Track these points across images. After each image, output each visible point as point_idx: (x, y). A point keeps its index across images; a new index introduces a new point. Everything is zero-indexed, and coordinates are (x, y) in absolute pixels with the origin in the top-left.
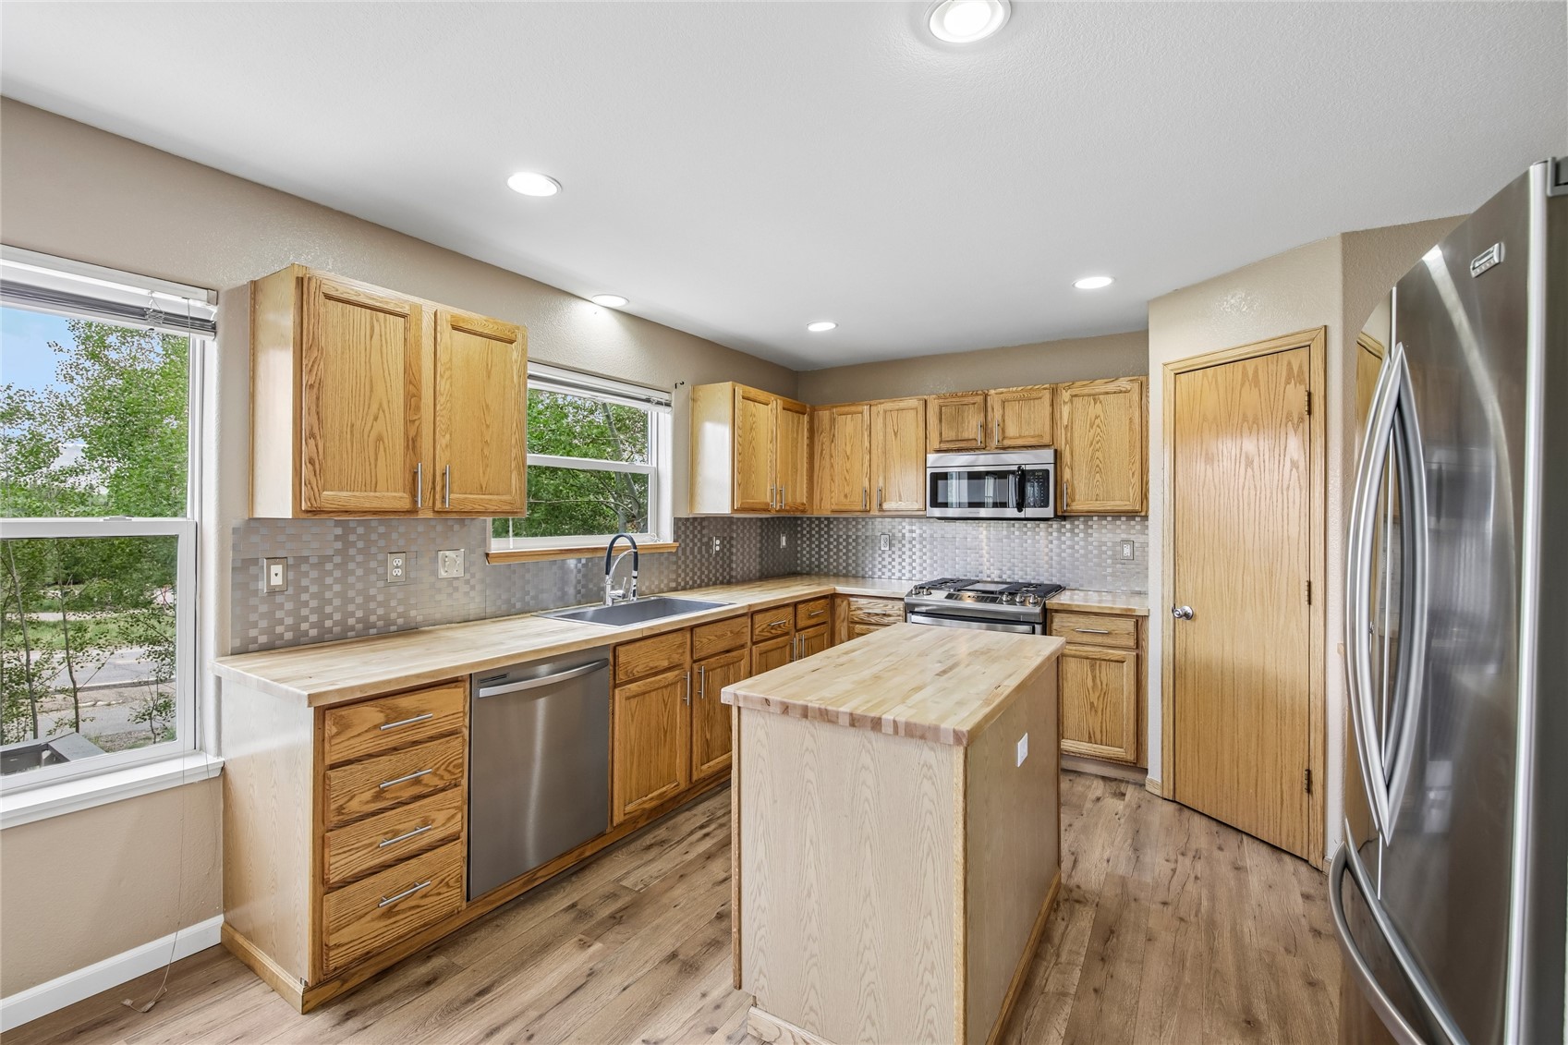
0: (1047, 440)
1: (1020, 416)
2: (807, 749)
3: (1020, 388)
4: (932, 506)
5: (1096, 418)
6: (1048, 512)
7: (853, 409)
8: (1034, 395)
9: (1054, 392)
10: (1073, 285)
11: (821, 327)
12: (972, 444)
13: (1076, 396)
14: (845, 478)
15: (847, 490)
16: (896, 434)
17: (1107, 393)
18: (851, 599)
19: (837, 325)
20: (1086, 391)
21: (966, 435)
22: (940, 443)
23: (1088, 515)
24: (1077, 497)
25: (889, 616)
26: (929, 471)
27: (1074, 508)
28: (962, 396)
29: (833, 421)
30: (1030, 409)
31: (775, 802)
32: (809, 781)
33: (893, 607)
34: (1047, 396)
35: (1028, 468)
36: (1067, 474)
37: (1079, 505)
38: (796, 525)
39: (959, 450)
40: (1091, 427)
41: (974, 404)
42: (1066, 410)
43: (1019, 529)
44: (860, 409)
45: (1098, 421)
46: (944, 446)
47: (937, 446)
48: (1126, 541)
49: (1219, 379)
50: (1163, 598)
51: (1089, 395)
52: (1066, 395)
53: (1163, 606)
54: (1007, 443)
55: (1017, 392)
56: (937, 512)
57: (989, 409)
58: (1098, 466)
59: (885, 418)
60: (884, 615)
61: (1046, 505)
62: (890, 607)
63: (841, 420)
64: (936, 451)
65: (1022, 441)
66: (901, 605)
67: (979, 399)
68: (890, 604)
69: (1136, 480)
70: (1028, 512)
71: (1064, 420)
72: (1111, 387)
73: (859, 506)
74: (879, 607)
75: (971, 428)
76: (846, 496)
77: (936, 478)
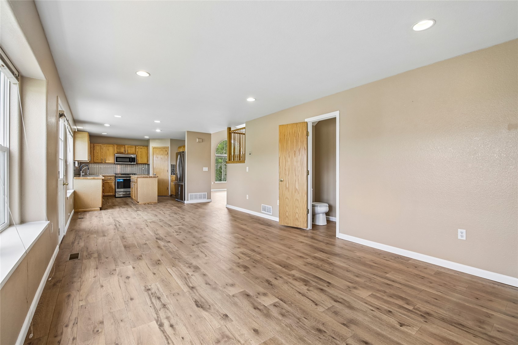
0: (134, 153)
1: (130, 150)
3: (130, 146)
5: (141, 151)
6: (135, 163)
8: (132, 147)
9: (135, 147)
12: (123, 153)
14: (97, 157)
16: (108, 150)
23: (140, 164)
26: (116, 156)
28: (121, 145)
29: (94, 146)
30: (132, 149)
34: (134, 147)
35: (132, 157)
36: (137, 158)
37: (139, 162)
39: (120, 154)
42: (137, 150)
44: (100, 145)
46: (118, 153)
47: (116, 152)
49: (158, 149)
50: (152, 173)
51: (140, 148)
52: (137, 148)
54: (128, 153)
56: (116, 163)
57: (125, 148)
58: (142, 157)
59: (106, 147)
63: (96, 146)
64: (116, 153)
65: (131, 153)
66: (114, 177)
67: (124, 146)
68: (112, 177)
69: (146, 159)
70: (132, 163)
71: (137, 151)
72: (143, 147)
73: (100, 161)
74: (109, 178)
75: (122, 150)
76: (97, 160)
77: (117, 158)
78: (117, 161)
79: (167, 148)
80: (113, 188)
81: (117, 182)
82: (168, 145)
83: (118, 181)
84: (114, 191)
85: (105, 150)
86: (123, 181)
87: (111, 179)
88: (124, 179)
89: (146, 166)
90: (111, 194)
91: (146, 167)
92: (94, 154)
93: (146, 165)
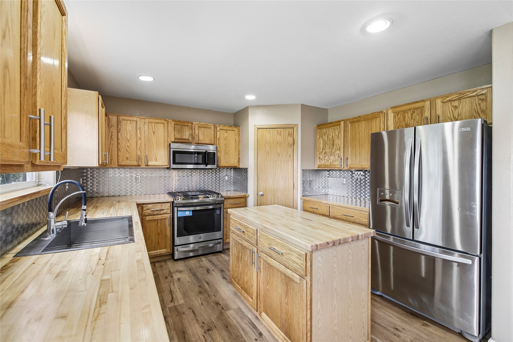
0: (212, 143)
1: (204, 133)
2: (334, 256)
3: (203, 124)
4: (173, 164)
5: (227, 137)
6: (214, 166)
7: (131, 118)
8: (209, 127)
9: (215, 127)
10: (245, 97)
11: (146, 79)
12: (188, 141)
13: (221, 129)
14: (127, 150)
15: (128, 155)
16: (154, 133)
17: (229, 130)
18: (144, 206)
19: (154, 79)
20: (224, 128)
21: (185, 137)
22: (175, 139)
23: (224, 167)
24: (221, 162)
25: (163, 210)
26: (172, 150)
27: (221, 165)
28: (183, 122)
29: (118, 123)
30: (207, 131)
31: (324, 282)
32: (335, 268)
33: (165, 206)
34: (213, 127)
35: (209, 151)
36: (219, 154)
37: (223, 163)
38: (84, 173)
39: (182, 143)
40: (225, 140)
41: (188, 126)
42: (218, 133)
43: (199, 172)
44: (135, 119)
45: (227, 138)
46: (176, 141)
47: (173, 140)
48: (226, 175)
49: (271, 132)
50: (254, 191)
51: (225, 130)
52: (218, 129)
53: (254, 193)
54: (200, 142)
55: (202, 124)
56: (175, 166)
57: (193, 129)
58: (227, 152)
59: (148, 126)
60: (161, 210)
61: (215, 164)
62: (164, 206)
63: (123, 123)
64: (173, 142)
65: (204, 142)
66: (169, 204)
67: (190, 125)
68: (164, 205)
69: (237, 157)
70: (209, 166)
71: (218, 137)
72: (230, 129)
73: (135, 163)
74: (158, 207)
75: (186, 135)
76: (127, 158)
77: (175, 153)
78: (174, 163)
79: (292, 127)
80: (166, 235)
81: (179, 218)
82: (296, 119)
83: (181, 214)
84: (169, 242)
85: (147, 133)
86: (191, 215)
87: (162, 212)
88: (193, 211)
89: (232, 172)
90: (163, 251)
91: (232, 175)
92: (118, 144)
93: (232, 170)
